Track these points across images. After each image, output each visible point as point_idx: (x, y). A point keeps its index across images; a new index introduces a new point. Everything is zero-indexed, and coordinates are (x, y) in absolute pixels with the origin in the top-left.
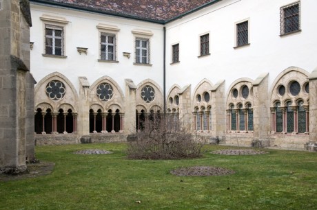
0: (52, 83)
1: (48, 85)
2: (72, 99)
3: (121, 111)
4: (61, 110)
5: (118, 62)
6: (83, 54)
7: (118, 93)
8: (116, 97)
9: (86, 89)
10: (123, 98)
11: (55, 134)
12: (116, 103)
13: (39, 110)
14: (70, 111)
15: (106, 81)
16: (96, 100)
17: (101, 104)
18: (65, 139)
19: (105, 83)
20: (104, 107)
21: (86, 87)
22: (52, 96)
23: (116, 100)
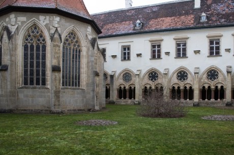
0: (180, 73)
1: (178, 74)
2: (191, 81)
3: (225, 87)
4: (186, 87)
5: (221, 56)
6: (198, 54)
7: (222, 76)
8: (221, 78)
9: (196, 75)
10: (225, 79)
11: (182, 100)
12: (221, 82)
13: (174, 87)
14: (191, 87)
15: (213, 69)
16: (206, 81)
17: (209, 83)
18: (186, 103)
19: (213, 70)
20: (212, 85)
21: (196, 73)
22: (180, 80)
23: (220, 80)
